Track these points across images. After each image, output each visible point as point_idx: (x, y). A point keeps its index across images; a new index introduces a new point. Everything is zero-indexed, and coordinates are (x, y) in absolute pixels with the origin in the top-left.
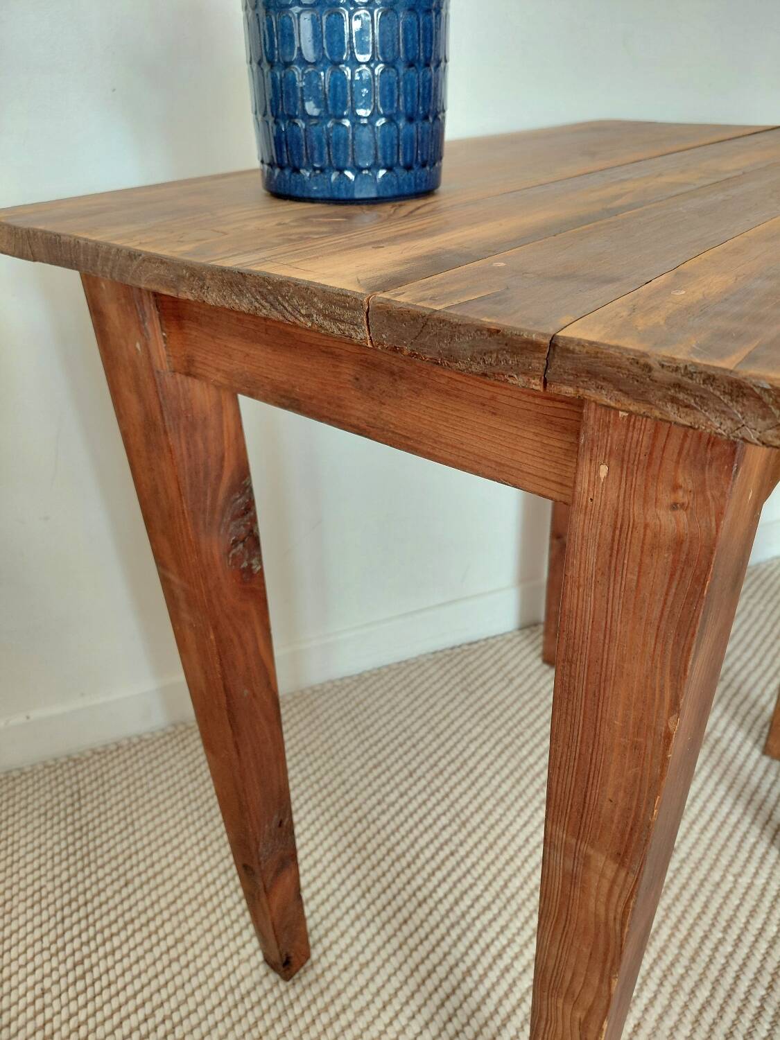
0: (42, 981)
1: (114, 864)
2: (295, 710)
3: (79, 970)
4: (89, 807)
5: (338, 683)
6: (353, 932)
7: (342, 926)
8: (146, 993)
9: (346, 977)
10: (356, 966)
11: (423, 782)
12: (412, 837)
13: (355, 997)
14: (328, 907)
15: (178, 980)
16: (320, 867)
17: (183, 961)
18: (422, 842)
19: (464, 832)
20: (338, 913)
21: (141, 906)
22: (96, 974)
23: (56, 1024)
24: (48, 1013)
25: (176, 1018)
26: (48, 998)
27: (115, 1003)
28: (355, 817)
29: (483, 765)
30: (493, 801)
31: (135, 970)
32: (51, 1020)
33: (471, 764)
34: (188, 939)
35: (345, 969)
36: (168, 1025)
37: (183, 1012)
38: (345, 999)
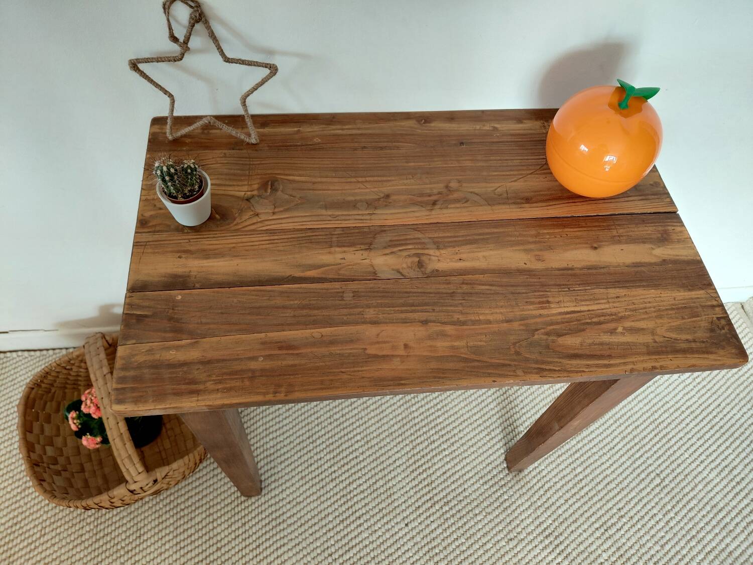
6: (297, 485)
7: (294, 481)
8: (201, 489)
9: (288, 507)
10: (294, 503)
12: (340, 442)
13: (290, 517)
16: (292, 446)
18: (344, 446)
19: (366, 447)
28: (316, 422)
29: (390, 410)
30: (387, 433)
33: (384, 407)
35: (289, 503)
37: (215, 502)
38: (285, 517)
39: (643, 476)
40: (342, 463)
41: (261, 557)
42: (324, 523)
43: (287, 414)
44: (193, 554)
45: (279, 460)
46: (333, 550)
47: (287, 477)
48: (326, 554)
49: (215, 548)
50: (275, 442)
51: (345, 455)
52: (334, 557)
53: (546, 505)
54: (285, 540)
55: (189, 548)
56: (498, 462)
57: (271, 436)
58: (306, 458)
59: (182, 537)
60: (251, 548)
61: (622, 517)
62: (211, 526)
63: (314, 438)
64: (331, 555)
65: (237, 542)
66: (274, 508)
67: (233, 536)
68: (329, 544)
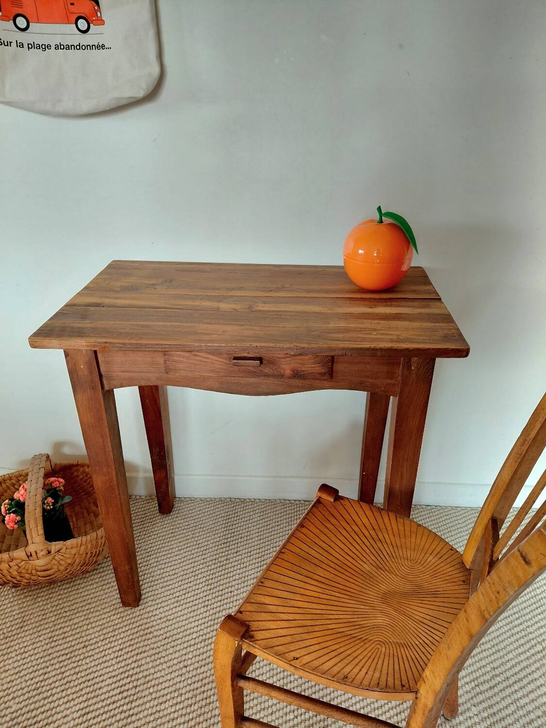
2: (207, 506)
5: (233, 500)
6: (172, 606)
7: (169, 602)
8: (87, 598)
9: (159, 621)
10: (165, 619)
11: (240, 557)
13: (157, 630)
14: (169, 593)
15: (100, 598)
16: (176, 576)
17: (106, 592)
18: (222, 582)
20: (171, 597)
27: (75, 597)
35: (160, 619)
36: (88, 612)
37: (96, 609)
38: (152, 630)
39: (522, 641)
40: (217, 594)
41: (121, 659)
42: (187, 639)
43: (179, 552)
44: (61, 648)
45: (161, 585)
46: (189, 662)
47: (164, 599)
48: (182, 665)
49: (82, 645)
50: (162, 571)
51: (221, 588)
52: (188, 669)
54: (147, 648)
55: (60, 642)
57: (160, 567)
58: (186, 586)
59: (57, 633)
60: (114, 649)
61: (496, 676)
62: (85, 627)
63: (197, 572)
64: (186, 667)
65: (103, 643)
66: (145, 621)
67: (102, 638)
68: (187, 657)
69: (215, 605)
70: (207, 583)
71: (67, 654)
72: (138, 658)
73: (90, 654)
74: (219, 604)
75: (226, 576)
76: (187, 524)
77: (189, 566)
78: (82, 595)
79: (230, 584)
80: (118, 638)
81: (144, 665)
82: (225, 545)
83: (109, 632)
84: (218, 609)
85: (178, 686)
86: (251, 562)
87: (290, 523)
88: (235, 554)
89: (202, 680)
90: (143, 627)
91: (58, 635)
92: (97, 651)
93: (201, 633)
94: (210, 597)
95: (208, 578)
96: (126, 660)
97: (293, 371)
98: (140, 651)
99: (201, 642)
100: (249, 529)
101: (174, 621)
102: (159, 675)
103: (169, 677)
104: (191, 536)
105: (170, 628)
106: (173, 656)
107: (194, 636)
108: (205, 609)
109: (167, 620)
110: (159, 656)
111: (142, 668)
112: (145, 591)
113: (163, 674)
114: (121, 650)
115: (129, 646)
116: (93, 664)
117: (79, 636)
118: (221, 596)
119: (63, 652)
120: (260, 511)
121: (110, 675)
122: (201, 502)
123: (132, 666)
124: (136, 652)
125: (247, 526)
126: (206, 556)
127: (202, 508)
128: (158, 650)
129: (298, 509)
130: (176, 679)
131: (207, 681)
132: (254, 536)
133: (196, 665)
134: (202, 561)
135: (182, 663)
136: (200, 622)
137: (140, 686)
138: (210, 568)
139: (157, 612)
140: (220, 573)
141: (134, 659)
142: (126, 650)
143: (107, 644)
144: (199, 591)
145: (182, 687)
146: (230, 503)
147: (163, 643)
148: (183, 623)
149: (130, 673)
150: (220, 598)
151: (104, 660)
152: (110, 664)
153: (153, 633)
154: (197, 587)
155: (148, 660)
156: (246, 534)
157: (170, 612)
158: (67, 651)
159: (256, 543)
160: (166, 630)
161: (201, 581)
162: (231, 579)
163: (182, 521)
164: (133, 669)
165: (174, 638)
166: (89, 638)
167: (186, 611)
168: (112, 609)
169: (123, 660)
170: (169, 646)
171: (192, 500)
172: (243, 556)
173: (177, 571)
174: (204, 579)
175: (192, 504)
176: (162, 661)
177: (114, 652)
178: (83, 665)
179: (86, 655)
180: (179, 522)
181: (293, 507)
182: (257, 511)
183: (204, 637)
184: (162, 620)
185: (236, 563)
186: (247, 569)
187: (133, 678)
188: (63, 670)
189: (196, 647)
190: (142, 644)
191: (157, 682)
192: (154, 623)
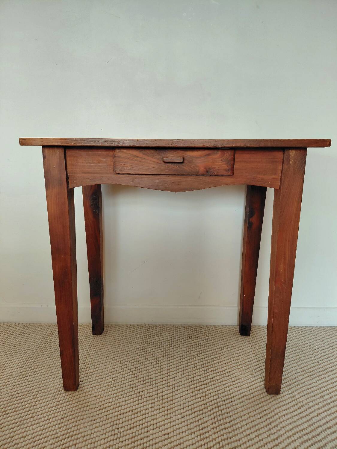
0: (13, 372)
1: (49, 352)
3: (23, 373)
4: (53, 337)
10: (99, 397)
13: (93, 404)
15: (47, 384)
16: (106, 369)
17: (51, 380)
21: (49, 364)
22: (27, 376)
23: (9, 383)
24: (10, 380)
25: (40, 392)
26: (11, 376)
27: (27, 384)
31: (37, 378)
32: (9, 382)
34: (56, 375)
36: (37, 393)
38: (89, 404)
40: (140, 380)
41: (63, 425)
44: (12, 418)
46: (120, 426)
47: (98, 384)
48: (114, 428)
49: (30, 416)
50: (96, 366)
51: (142, 376)
53: (301, 415)
54: (85, 417)
55: (12, 414)
56: (259, 388)
57: (94, 364)
59: (10, 408)
60: (57, 418)
62: (33, 404)
63: (123, 367)
64: (118, 429)
65: (48, 414)
66: (83, 398)
67: (47, 410)
68: (118, 422)
69: (139, 387)
70: (131, 373)
71: (16, 423)
72: (77, 424)
73: (36, 422)
74: (142, 386)
75: (145, 369)
76: (114, 339)
77: (117, 363)
78: (32, 382)
79: (150, 374)
80: (60, 410)
81: (82, 428)
82: (143, 350)
83: (53, 406)
84: (141, 390)
85: (111, 443)
86: (164, 360)
87: (190, 337)
88: (151, 356)
89: (132, 438)
90: (81, 402)
91: (10, 410)
92: (43, 419)
93: (129, 405)
94: (134, 382)
95: (132, 370)
96: (67, 425)
97: (206, 168)
98: (78, 419)
99: (129, 412)
100: (161, 341)
101: (106, 398)
102: (95, 435)
103: (103, 436)
104: (117, 346)
105: (103, 403)
106: (106, 422)
107: (123, 407)
108: (131, 390)
109: (101, 397)
110: (95, 422)
111: (80, 431)
112: (82, 379)
113: (98, 434)
114: (63, 418)
115: (70, 416)
116: (38, 429)
117: (28, 409)
118: (143, 381)
119: (13, 422)
120: (167, 331)
121: (53, 437)
122: (123, 327)
123: (72, 429)
124: (76, 419)
125: (159, 339)
126: (129, 357)
127: (124, 330)
128: (93, 418)
129: (195, 329)
130: (109, 438)
131: (136, 438)
132: (165, 345)
133: (126, 428)
134: (127, 360)
135: (114, 426)
136: (127, 398)
137: (79, 443)
138: (133, 364)
139: (93, 392)
140: (141, 367)
141: (74, 424)
142: (67, 419)
143: (51, 415)
144: (126, 378)
145: (115, 443)
146: (145, 327)
147: (98, 413)
148: (114, 399)
149: (71, 434)
150: (142, 382)
151: (48, 426)
152: (53, 428)
153: (89, 406)
154: (124, 376)
155: (86, 424)
156: (158, 344)
157: (103, 392)
158: (16, 421)
159: (167, 349)
160: (100, 404)
161: (127, 372)
162: (150, 370)
163: (110, 337)
164: (74, 431)
165: (106, 409)
166: (36, 411)
167: (116, 391)
168: (56, 391)
169: (65, 425)
170: (102, 415)
171: (117, 326)
172: (158, 357)
173: (107, 366)
174: (129, 371)
175: (117, 328)
176: (97, 425)
177: (57, 420)
178: (31, 430)
179: (33, 423)
180: (108, 338)
181: (191, 329)
182: (165, 331)
183: (131, 408)
184: (96, 398)
185: (153, 361)
186: (162, 364)
187: (73, 438)
188: (12, 435)
189: (125, 415)
190: (80, 414)
191: (93, 440)
192: (90, 400)
